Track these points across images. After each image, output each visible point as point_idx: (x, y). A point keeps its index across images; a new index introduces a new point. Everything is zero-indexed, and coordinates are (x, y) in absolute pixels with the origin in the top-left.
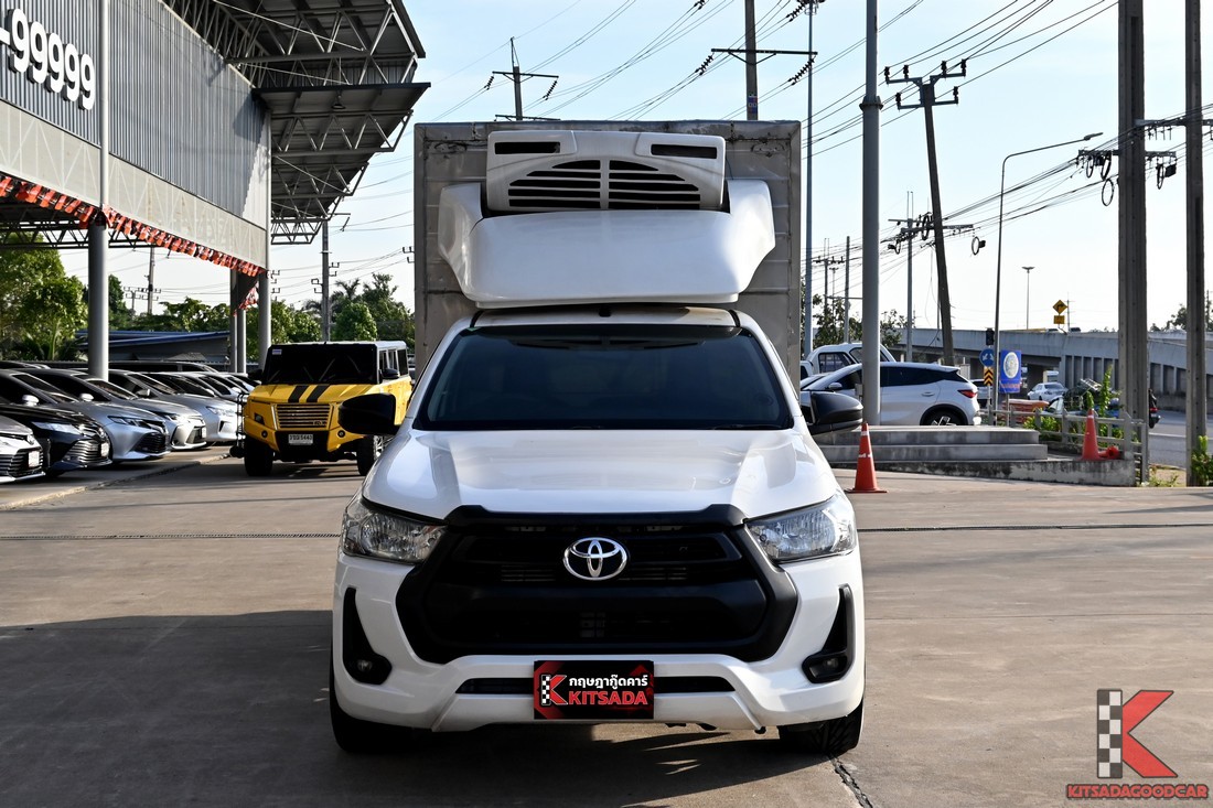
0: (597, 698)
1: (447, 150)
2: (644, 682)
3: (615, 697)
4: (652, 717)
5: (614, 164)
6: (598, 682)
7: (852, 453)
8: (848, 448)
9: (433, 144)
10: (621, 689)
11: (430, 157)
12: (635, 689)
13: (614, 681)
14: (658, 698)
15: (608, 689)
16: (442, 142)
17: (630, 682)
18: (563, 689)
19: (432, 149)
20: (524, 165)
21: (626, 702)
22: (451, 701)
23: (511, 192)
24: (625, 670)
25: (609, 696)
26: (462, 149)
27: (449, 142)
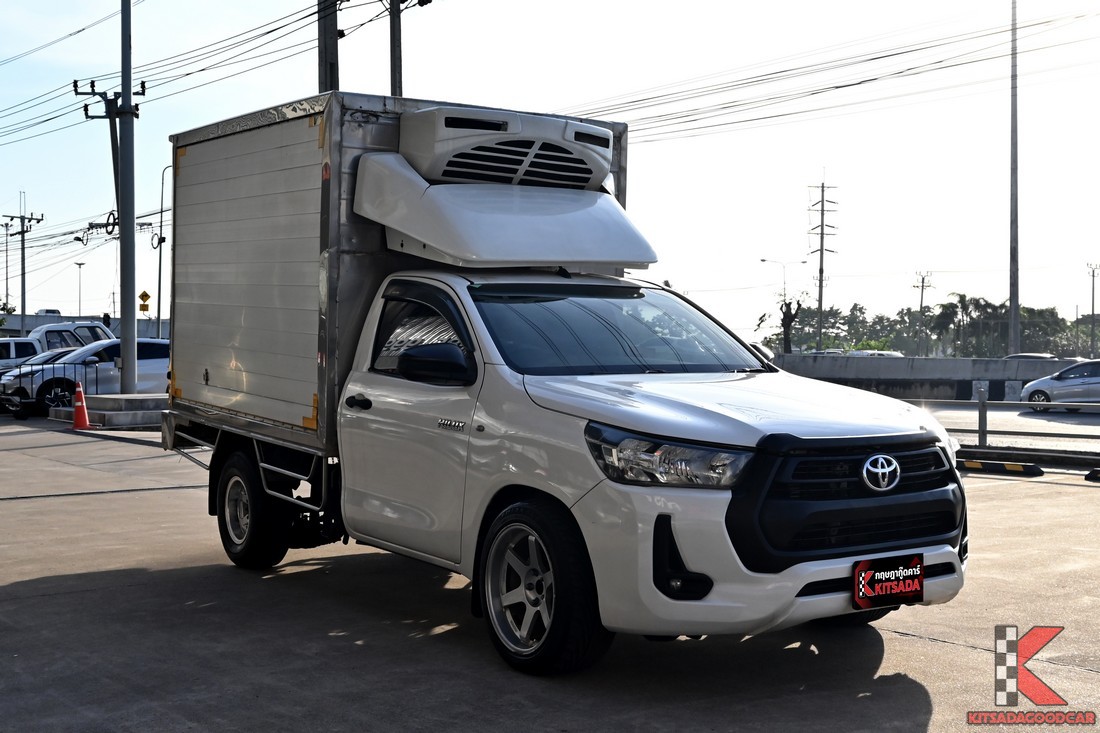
0: (891, 588)
1: (360, 119)
2: (917, 571)
3: (901, 587)
4: (922, 600)
5: (545, 146)
6: (891, 574)
7: (143, 417)
8: (140, 413)
9: (349, 112)
10: (905, 578)
11: (346, 124)
12: (912, 577)
13: (902, 572)
14: (927, 583)
15: (897, 579)
16: (357, 111)
17: (910, 572)
18: (872, 582)
19: (347, 117)
20: (467, 140)
21: (908, 590)
22: (791, 604)
23: (450, 164)
24: (907, 562)
25: (898, 585)
26: (374, 119)
27: (363, 112)
